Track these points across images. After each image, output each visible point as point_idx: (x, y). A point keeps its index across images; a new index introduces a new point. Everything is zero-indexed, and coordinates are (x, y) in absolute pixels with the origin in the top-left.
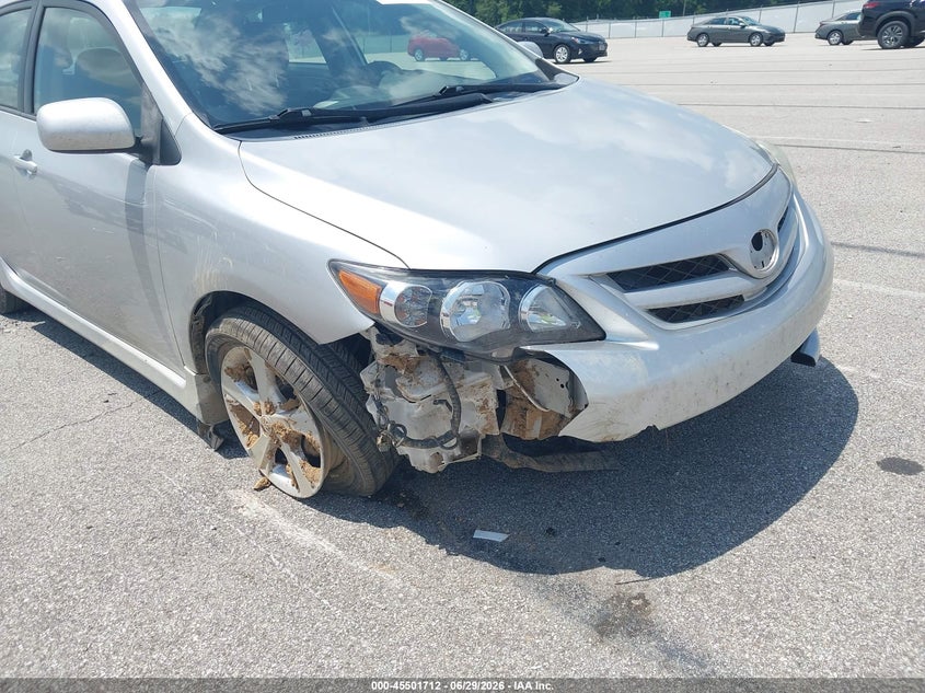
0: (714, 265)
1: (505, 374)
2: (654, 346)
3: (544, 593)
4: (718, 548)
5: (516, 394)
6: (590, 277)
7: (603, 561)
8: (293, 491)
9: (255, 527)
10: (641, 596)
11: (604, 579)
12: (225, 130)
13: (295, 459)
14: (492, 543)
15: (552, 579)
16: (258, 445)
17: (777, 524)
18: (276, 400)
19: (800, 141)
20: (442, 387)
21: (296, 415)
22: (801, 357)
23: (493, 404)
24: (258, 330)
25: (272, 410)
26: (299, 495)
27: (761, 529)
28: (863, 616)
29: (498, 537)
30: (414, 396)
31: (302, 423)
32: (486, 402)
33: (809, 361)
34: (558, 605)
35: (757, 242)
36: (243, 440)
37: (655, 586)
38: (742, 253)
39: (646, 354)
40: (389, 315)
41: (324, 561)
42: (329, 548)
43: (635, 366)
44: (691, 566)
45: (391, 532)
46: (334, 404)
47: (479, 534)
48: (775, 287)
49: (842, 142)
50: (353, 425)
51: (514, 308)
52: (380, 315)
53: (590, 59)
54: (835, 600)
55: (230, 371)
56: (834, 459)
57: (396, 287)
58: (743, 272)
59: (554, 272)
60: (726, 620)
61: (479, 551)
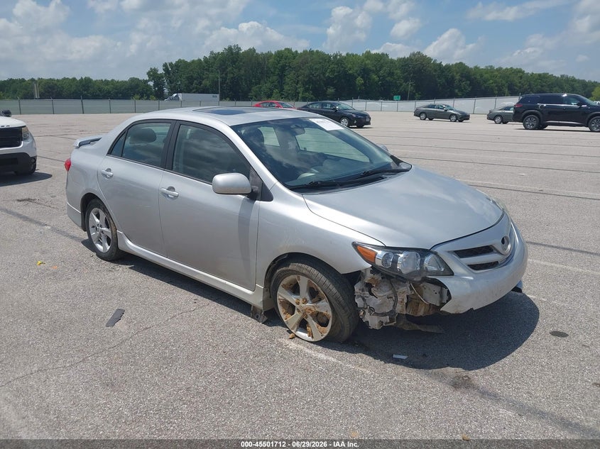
0: (487, 250)
1: (411, 289)
2: (472, 278)
3: (429, 375)
4: (492, 361)
5: (414, 297)
6: (449, 252)
7: (448, 365)
8: (310, 339)
9: (298, 353)
10: (466, 376)
11: (451, 371)
12: (293, 189)
13: (313, 324)
14: (402, 359)
15: (430, 371)
16: (292, 320)
17: (514, 353)
18: (308, 298)
19: (491, 184)
20: (391, 292)
21: (320, 304)
22: (517, 289)
23: (405, 301)
24: (309, 268)
25: (306, 302)
26: (313, 340)
27: (508, 355)
28: (552, 383)
29: (404, 357)
30: (378, 295)
31: (324, 307)
32: (403, 300)
33: (520, 291)
34: (436, 379)
35: (503, 242)
36: (283, 317)
37: (471, 373)
38: (499, 246)
39: (470, 281)
40: (379, 263)
41: (335, 365)
42: (335, 360)
43: (466, 285)
44: (484, 367)
45: (357, 355)
46: (341, 299)
47: (394, 356)
48: (508, 259)
49: (512, 186)
50: (347, 308)
51: (422, 262)
52: (375, 263)
53: (360, 126)
54: (540, 378)
55: (284, 286)
56: (532, 331)
57: (380, 253)
58: (499, 252)
59: (437, 250)
60: (501, 384)
61: (397, 362)
